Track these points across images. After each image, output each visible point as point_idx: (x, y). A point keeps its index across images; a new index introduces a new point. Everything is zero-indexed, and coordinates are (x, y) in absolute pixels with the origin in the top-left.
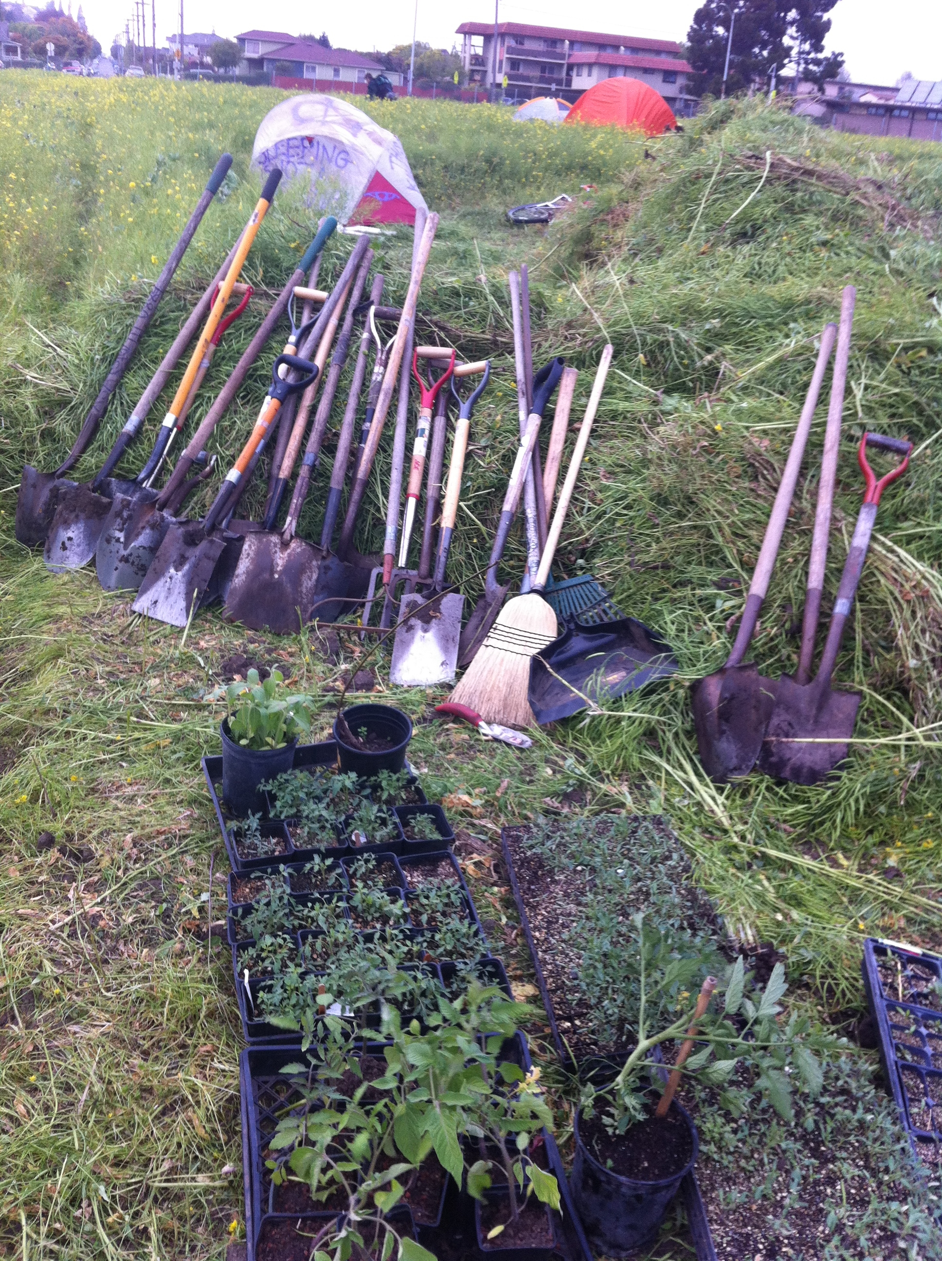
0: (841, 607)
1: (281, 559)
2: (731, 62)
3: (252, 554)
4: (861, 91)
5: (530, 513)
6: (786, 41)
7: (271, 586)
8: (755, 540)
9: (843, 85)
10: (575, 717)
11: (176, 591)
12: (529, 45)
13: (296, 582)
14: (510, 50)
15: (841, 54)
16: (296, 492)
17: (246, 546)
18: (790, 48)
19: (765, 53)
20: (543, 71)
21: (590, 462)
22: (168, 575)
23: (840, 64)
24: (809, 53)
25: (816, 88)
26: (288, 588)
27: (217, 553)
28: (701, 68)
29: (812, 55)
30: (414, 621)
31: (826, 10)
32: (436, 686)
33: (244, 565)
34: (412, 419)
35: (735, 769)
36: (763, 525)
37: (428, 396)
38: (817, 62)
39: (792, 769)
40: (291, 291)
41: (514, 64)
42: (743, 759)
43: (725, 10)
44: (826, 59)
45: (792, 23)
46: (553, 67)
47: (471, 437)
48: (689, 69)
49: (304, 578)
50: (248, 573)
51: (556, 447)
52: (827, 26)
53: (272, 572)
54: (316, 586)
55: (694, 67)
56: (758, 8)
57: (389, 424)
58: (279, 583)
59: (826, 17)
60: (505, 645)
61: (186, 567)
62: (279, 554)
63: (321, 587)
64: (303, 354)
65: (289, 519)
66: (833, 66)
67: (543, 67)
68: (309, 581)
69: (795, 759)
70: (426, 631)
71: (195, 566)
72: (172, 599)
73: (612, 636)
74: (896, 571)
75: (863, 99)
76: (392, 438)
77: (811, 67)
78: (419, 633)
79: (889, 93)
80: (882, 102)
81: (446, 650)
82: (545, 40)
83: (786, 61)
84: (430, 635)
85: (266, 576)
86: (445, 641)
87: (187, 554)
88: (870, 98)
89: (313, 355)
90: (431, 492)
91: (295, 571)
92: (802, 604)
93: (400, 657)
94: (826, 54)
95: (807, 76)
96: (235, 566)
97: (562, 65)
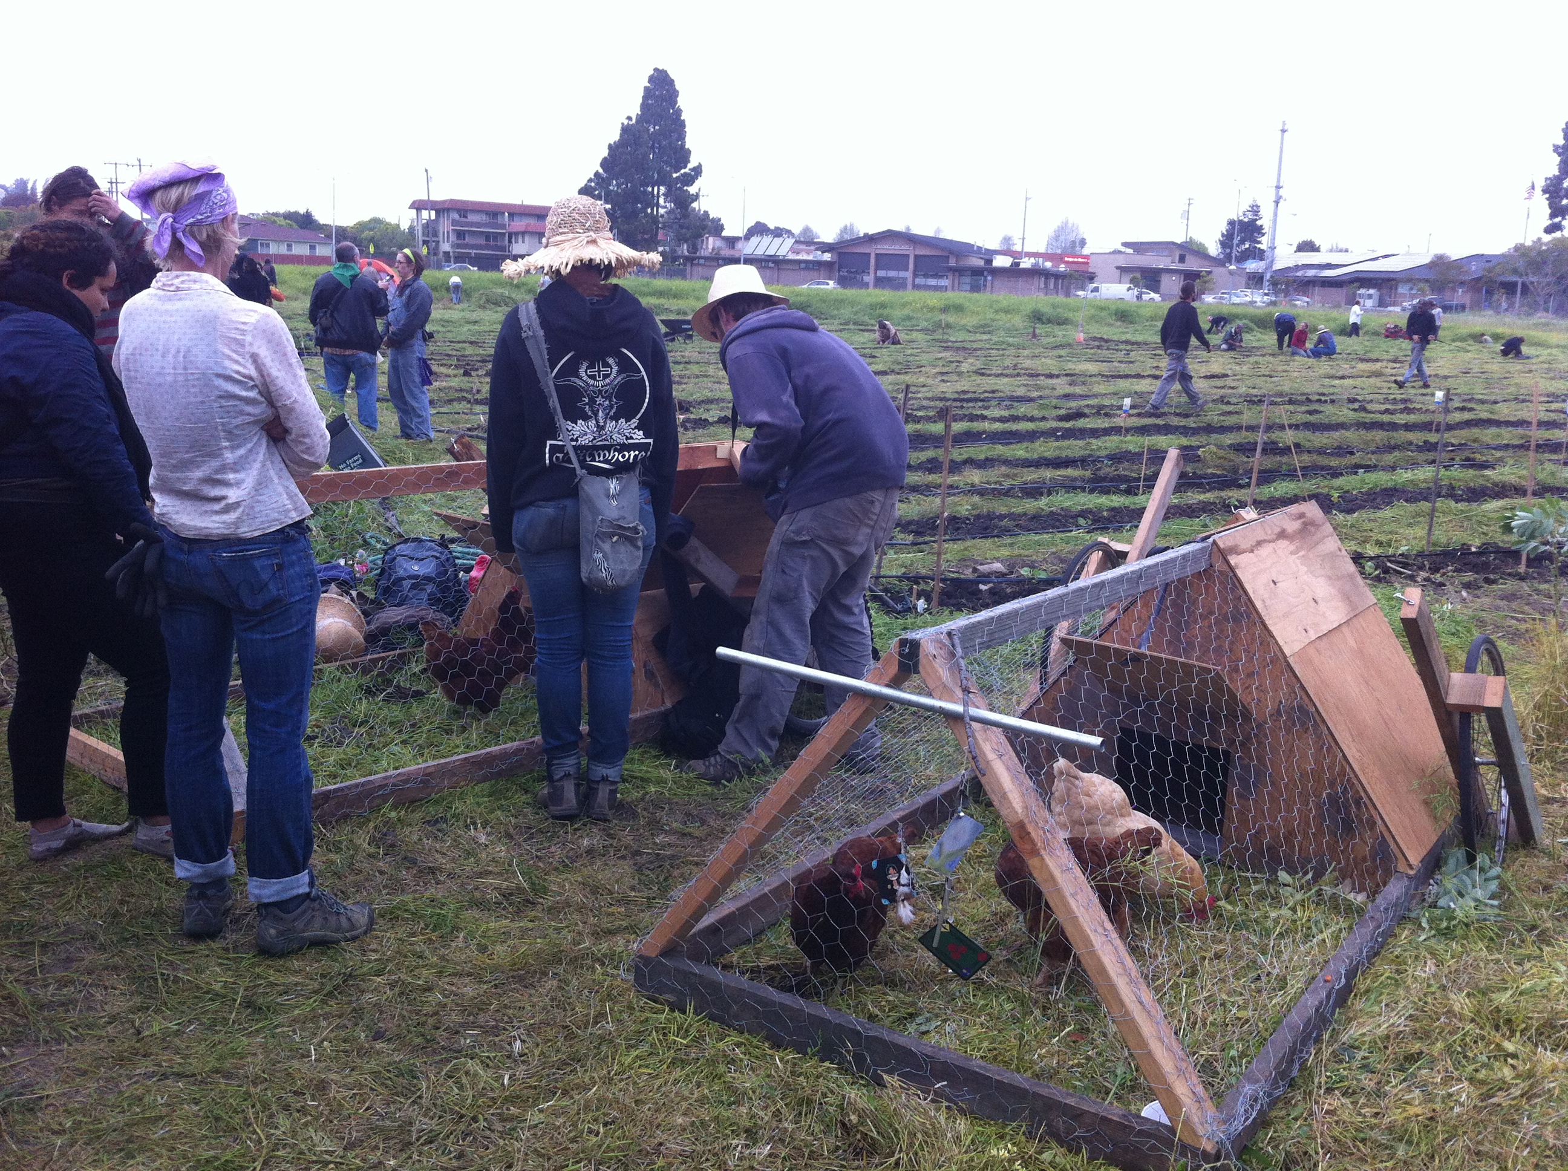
12: (472, 218)
14: (454, 223)
20: (488, 238)
41: (460, 235)
46: (496, 236)
67: (487, 236)
82: (487, 213)
97: (504, 234)
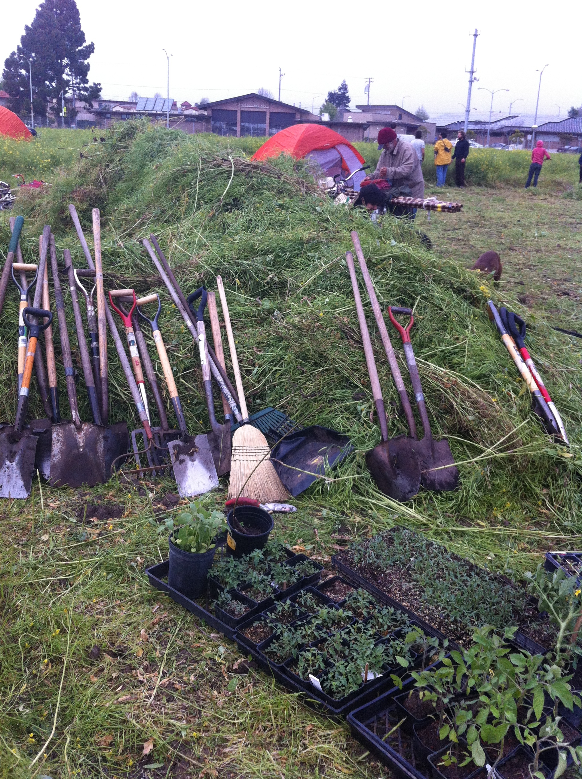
0: (419, 397)
1: (81, 438)
2: (34, 90)
3: (61, 439)
4: (113, 105)
5: (220, 379)
6: (65, 77)
7: (80, 457)
8: (363, 370)
9: (101, 102)
10: (312, 487)
11: (14, 476)
13: (95, 451)
15: (100, 84)
16: (70, 393)
17: (54, 435)
18: (69, 81)
19: (54, 84)
21: (239, 344)
22: (5, 466)
23: (100, 90)
24: (79, 84)
25: (88, 105)
26: (91, 455)
27: (34, 444)
28: (15, 95)
29: (82, 85)
30: (182, 457)
31: (85, 59)
32: (211, 491)
33: (57, 448)
34: (123, 336)
35: (410, 492)
36: (365, 363)
37: (128, 320)
38: (85, 89)
39: (439, 484)
40: (11, 266)
42: (413, 486)
43: (24, 59)
44: (90, 87)
45: (66, 66)
47: (165, 341)
48: (7, 96)
49: (98, 446)
50: (62, 452)
51: (218, 339)
52: (87, 68)
53: (78, 447)
54: (104, 450)
55: (10, 95)
56: (44, 58)
57: (110, 340)
58: (84, 454)
59: (86, 62)
60: (245, 458)
61: (17, 458)
62: (78, 436)
63: (107, 450)
64: (36, 305)
65: (73, 412)
66: (96, 90)
68: (101, 448)
69: (437, 479)
70: (193, 461)
71: (23, 456)
72: (12, 482)
73: (303, 438)
74: (434, 374)
75: (114, 110)
76: (115, 349)
77: (82, 92)
78: (190, 463)
79: (128, 105)
80: (126, 111)
81: (208, 469)
83: (67, 89)
84: (196, 463)
85: (75, 451)
86: (206, 464)
87: (14, 450)
88: (118, 109)
89: (41, 305)
90: (152, 378)
91: (91, 443)
92: (400, 399)
93: (182, 480)
94: (90, 84)
95: (81, 98)
96: (50, 450)
